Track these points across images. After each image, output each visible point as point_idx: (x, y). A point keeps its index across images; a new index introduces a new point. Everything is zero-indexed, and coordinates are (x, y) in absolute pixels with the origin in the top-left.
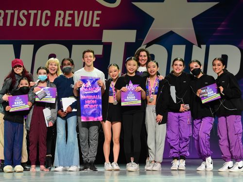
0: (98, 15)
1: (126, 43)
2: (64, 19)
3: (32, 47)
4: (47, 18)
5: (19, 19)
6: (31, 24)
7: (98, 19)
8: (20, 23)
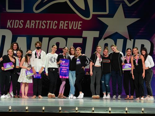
0: (81, 24)
1: (94, 37)
2: (64, 25)
3: (48, 38)
4: (56, 24)
5: (42, 25)
6: (48, 28)
7: (81, 25)
8: (42, 27)
